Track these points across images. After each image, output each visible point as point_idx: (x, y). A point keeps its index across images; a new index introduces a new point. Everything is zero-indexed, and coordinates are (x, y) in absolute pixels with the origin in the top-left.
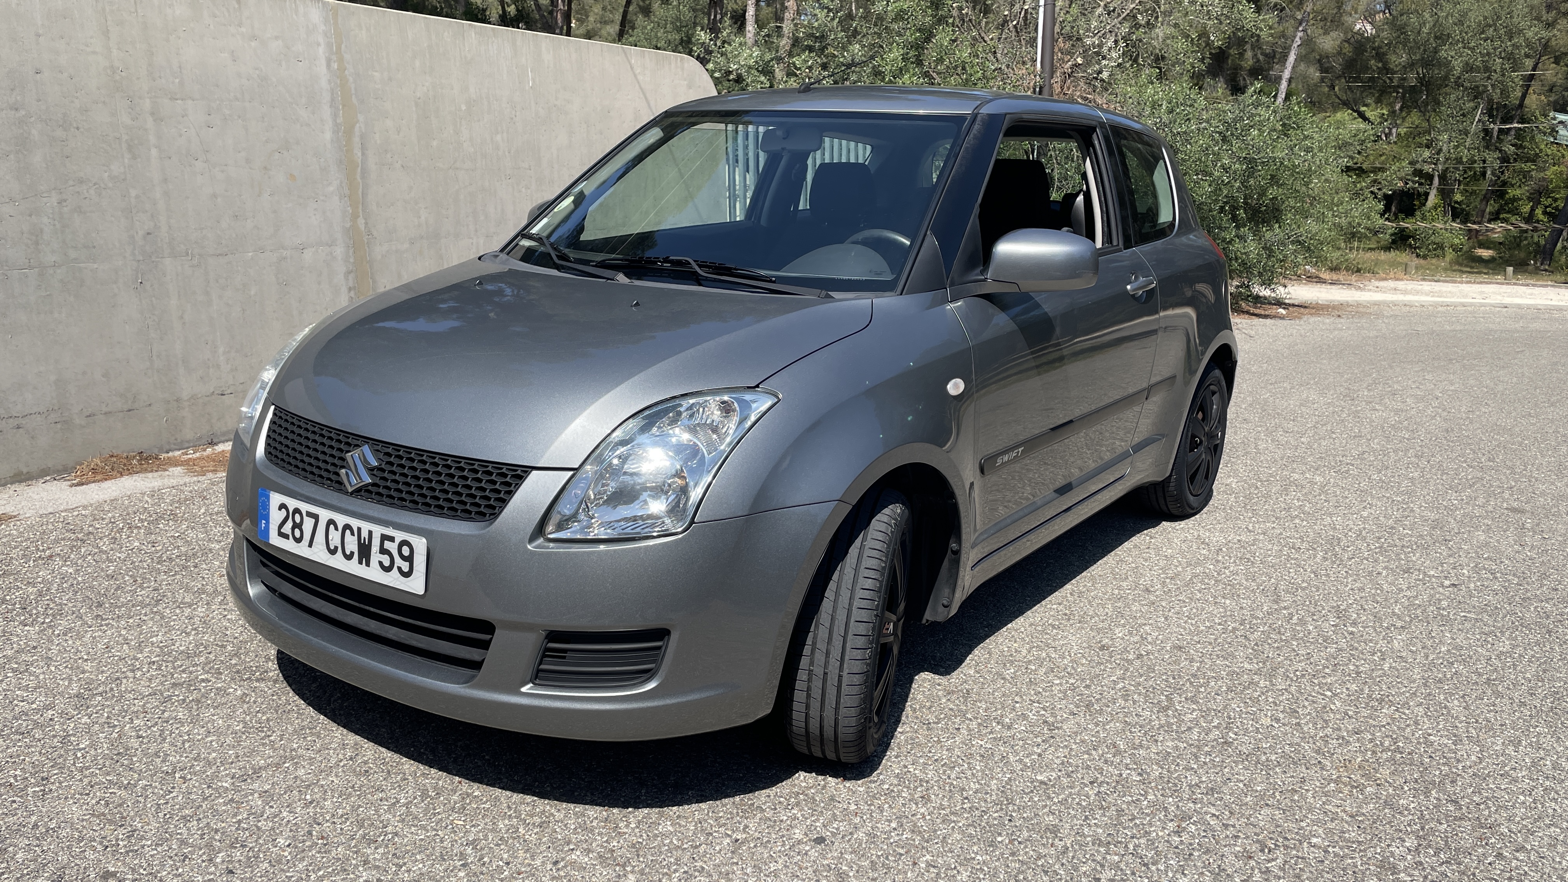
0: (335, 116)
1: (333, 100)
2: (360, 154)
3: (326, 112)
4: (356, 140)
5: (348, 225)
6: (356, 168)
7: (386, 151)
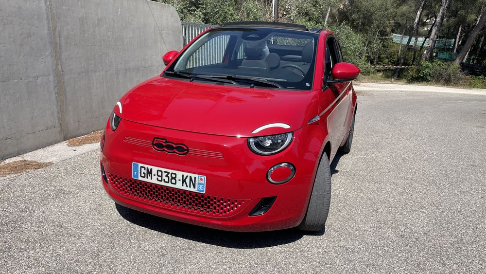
0: (49, 24)
1: (47, 17)
2: (58, 39)
4: (57, 33)
5: (54, 68)
6: (57, 45)
7: (68, 38)
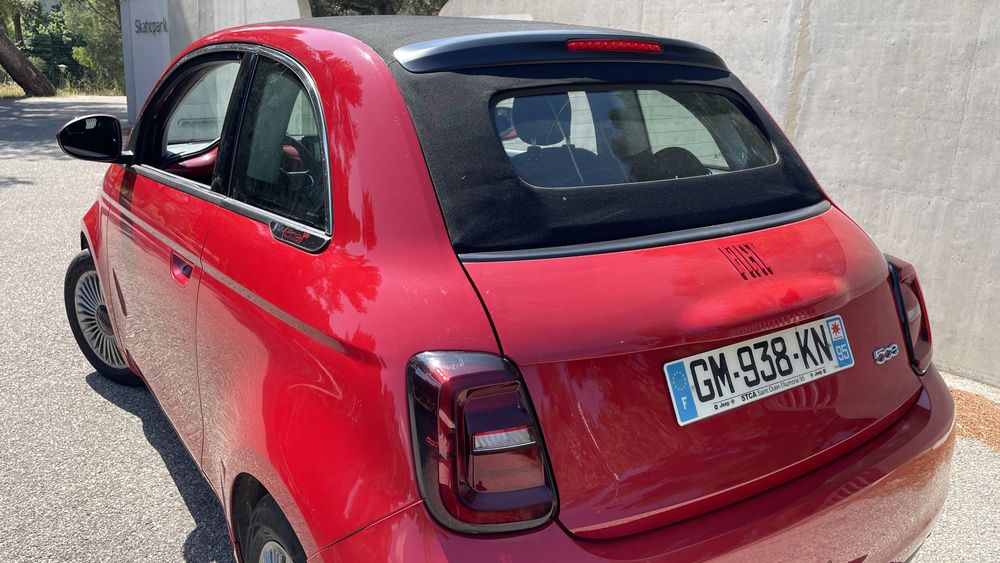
0: (787, 65)
1: (788, 51)
2: (804, 99)
3: (779, 63)
4: (804, 85)
6: (798, 110)
7: (834, 97)
